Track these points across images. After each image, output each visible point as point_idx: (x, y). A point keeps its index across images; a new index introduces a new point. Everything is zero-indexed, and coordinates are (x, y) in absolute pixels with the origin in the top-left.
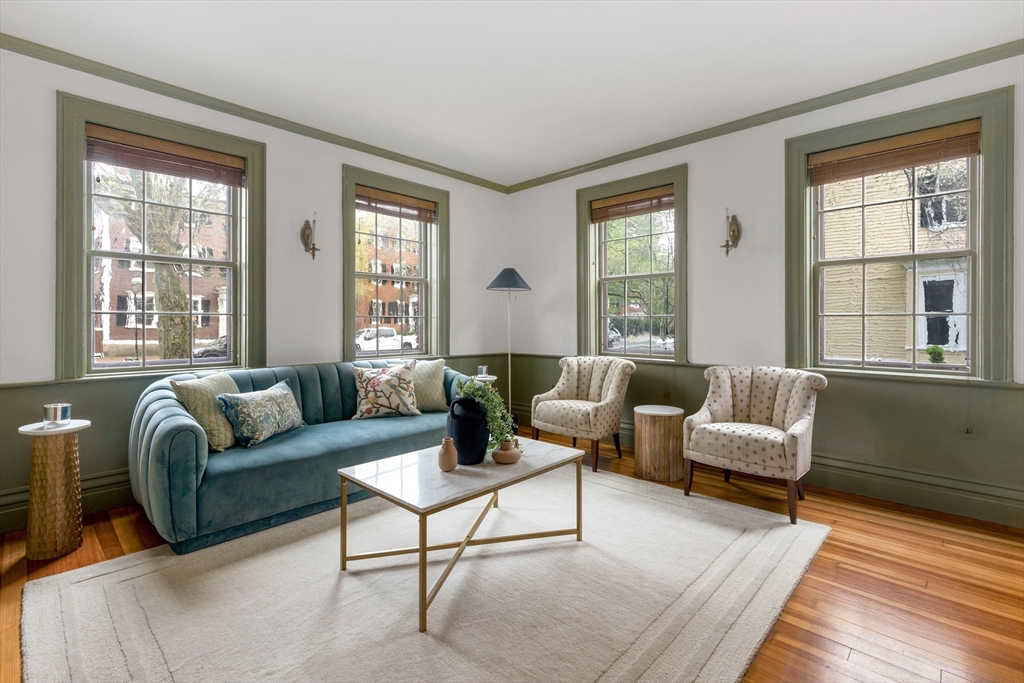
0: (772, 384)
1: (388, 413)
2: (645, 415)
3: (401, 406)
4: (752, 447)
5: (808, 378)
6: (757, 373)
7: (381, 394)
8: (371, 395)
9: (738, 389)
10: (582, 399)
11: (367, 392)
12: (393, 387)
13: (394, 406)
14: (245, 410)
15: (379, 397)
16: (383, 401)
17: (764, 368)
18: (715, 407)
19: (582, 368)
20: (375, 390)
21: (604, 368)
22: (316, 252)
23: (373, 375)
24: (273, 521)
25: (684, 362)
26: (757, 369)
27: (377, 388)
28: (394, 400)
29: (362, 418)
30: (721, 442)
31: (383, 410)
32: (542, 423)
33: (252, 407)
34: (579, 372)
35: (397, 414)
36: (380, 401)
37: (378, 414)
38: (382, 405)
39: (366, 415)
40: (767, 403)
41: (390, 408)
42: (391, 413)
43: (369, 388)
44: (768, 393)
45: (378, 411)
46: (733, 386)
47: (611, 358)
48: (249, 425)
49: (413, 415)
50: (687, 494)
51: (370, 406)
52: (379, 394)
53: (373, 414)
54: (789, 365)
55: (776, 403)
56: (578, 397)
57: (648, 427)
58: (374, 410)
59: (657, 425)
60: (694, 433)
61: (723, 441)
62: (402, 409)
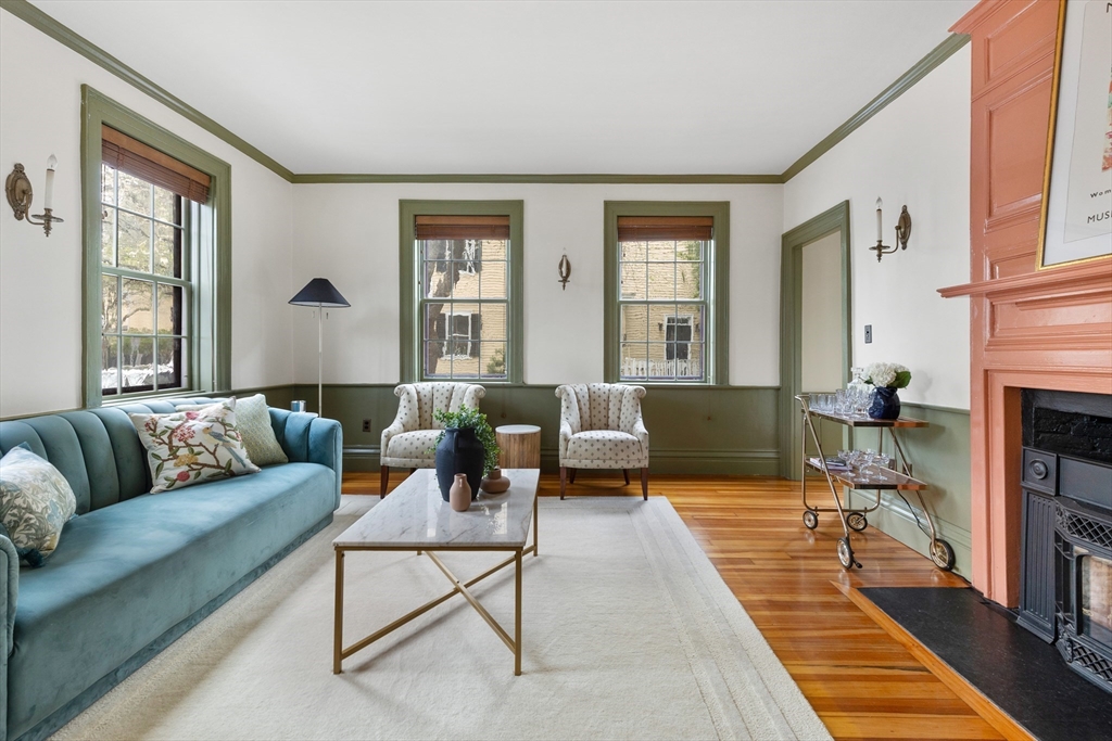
0: (605, 397)
1: (214, 475)
2: (514, 435)
3: (234, 462)
4: (621, 447)
5: (635, 390)
6: (593, 389)
7: (202, 449)
8: (183, 452)
9: (582, 403)
10: (425, 429)
11: (173, 451)
12: (218, 436)
13: (223, 464)
14: (19, 502)
15: (199, 453)
16: (205, 458)
17: (596, 384)
18: (571, 419)
19: (422, 395)
20: (188, 445)
21: (447, 394)
22: (53, 224)
23: (177, 423)
24: (120, 674)
25: (520, 383)
26: (591, 386)
27: (190, 441)
28: (224, 456)
29: (172, 487)
30: (596, 447)
31: (206, 472)
32: (398, 459)
33: (29, 493)
34: (419, 400)
35: (227, 475)
36: (201, 459)
37: (199, 479)
38: (204, 465)
39: (178, 483)
40: (604, 412)
41: (218, 467)
42: (219, 474)
43: (176, 443)
44: (603, 404)
45: (199, 474)
46: (579, 401)
47: (452, 383)
48: (31, 526)
49: (249, 473)
50: (562, 499)
51: (184, 468)
52: (196, 449)
53: (192, 479)
54: (607, 380)
55: (610, 412)
56: (421, 427)
57: (516, 445)
58: (192, 474)
59: (526, 442)
60: (570, 444)
61: (597, 446)
62: (235, 466)
